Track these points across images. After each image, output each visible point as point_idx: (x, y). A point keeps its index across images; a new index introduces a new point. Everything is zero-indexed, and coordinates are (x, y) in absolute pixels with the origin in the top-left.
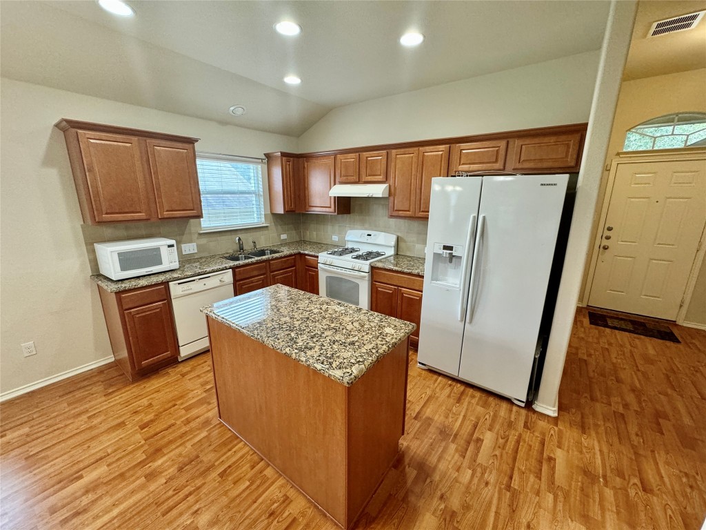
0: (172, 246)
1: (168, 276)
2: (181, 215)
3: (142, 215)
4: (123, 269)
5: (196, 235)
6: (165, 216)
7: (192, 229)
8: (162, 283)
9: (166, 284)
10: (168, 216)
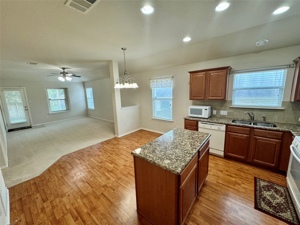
0: (207, 109)
1: (199, 119)
2: (215, 99)
3: (202, 98)
4: (191, 113)
5: (228, 108)
6: (209, 99)
7: (227, 105)
8: (196, 121)
9: (197, 122)
10: (210, 99)
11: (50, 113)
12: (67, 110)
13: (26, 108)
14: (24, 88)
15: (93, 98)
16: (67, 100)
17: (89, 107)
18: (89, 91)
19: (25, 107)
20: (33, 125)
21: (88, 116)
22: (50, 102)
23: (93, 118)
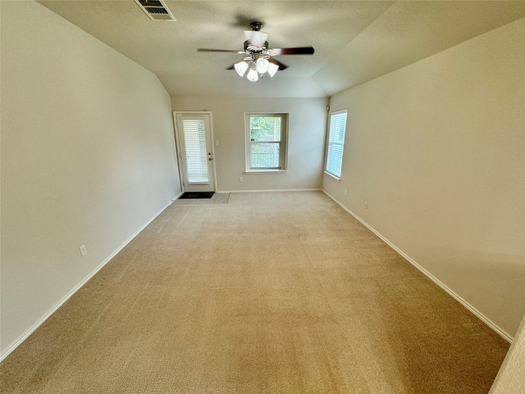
11: (247, 171)
12: (279, 168)
13: (210, 156)
14: (211, 113)
15: (345, 145)
16: (283, 145)
17: (327, 168)
18: (339, 121)
19: (210, 154)
20: (217, 191)
21: (321, 192)
22: (252, 147)
23: (332, 200)
